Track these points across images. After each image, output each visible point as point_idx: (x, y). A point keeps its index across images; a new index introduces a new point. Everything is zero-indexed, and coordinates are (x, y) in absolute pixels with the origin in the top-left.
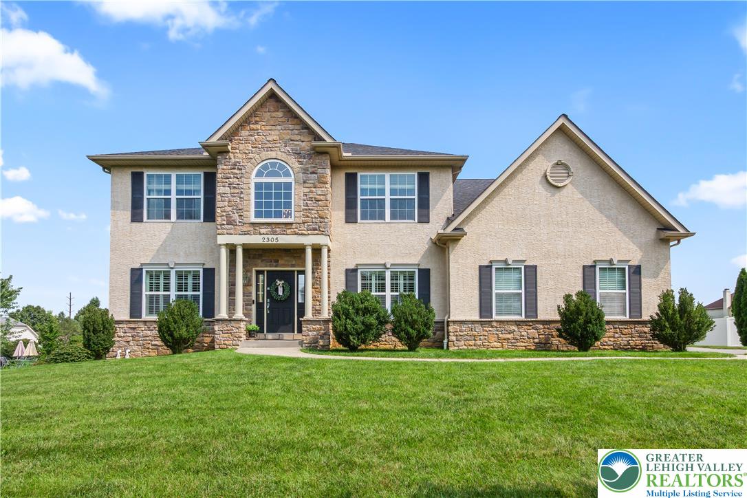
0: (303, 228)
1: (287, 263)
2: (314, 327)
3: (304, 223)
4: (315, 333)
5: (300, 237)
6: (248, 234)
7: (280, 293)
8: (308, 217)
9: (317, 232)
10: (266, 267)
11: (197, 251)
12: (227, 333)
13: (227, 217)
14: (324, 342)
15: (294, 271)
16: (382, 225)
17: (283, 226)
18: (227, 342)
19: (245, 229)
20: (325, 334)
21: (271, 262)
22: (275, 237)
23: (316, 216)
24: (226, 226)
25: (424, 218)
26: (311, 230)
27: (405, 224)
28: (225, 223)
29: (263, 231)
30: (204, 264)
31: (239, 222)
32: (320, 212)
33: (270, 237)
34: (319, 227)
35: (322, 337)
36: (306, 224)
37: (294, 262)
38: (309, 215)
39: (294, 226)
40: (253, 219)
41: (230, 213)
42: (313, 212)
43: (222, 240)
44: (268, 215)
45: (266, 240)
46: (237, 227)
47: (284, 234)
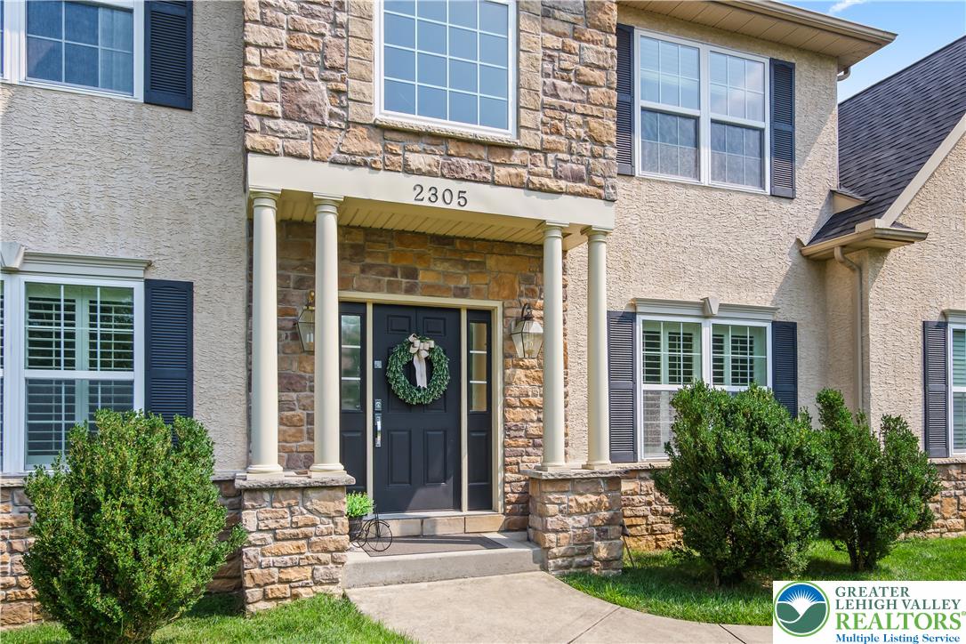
0: (542, 168)
1: (441, 282)
2: (582, 500)
3: (545, 151)
4: (584, 520)
5: (535, 198)
6: (366, 164)
7: (422, 381)
8: (558, 132)
9: (582, 186)
10: (377, 289)
11: (119, 211)
12: (295, 538)
13: (283, 87)
14: (609, 549)
15: (457, 311)
16: (692, 192)
17: (484, 154)
18: (292, 574)
19: (353, 144)
20: (610, 522)
21: (394, 274)
22: (456, 186)
23: (581, 132)
24: (281, 124)
25: (784, 188)
26: (566, 178)
27: (742, 197)
28: (278, 109)
29: (416, 160)
30: (149, 265)
31: (332, 115)
32: (593, 123)
33: (441, 184)
34: (589, 172)
35: (603, 534)
36: (551, 157)
37: (464, 282)
38: (561, 125)
39: (517, 157)
40: (381, 114)
41: (298, 75)
42: (574, 117)
43: (267, 174)
44: (432, 106)
45: (426, 194)
46: (326, 133)
47: (485, 182)
